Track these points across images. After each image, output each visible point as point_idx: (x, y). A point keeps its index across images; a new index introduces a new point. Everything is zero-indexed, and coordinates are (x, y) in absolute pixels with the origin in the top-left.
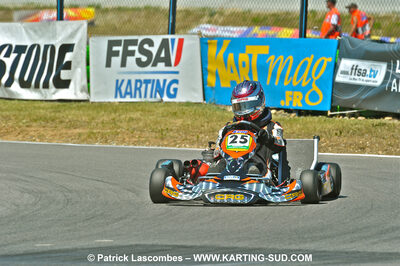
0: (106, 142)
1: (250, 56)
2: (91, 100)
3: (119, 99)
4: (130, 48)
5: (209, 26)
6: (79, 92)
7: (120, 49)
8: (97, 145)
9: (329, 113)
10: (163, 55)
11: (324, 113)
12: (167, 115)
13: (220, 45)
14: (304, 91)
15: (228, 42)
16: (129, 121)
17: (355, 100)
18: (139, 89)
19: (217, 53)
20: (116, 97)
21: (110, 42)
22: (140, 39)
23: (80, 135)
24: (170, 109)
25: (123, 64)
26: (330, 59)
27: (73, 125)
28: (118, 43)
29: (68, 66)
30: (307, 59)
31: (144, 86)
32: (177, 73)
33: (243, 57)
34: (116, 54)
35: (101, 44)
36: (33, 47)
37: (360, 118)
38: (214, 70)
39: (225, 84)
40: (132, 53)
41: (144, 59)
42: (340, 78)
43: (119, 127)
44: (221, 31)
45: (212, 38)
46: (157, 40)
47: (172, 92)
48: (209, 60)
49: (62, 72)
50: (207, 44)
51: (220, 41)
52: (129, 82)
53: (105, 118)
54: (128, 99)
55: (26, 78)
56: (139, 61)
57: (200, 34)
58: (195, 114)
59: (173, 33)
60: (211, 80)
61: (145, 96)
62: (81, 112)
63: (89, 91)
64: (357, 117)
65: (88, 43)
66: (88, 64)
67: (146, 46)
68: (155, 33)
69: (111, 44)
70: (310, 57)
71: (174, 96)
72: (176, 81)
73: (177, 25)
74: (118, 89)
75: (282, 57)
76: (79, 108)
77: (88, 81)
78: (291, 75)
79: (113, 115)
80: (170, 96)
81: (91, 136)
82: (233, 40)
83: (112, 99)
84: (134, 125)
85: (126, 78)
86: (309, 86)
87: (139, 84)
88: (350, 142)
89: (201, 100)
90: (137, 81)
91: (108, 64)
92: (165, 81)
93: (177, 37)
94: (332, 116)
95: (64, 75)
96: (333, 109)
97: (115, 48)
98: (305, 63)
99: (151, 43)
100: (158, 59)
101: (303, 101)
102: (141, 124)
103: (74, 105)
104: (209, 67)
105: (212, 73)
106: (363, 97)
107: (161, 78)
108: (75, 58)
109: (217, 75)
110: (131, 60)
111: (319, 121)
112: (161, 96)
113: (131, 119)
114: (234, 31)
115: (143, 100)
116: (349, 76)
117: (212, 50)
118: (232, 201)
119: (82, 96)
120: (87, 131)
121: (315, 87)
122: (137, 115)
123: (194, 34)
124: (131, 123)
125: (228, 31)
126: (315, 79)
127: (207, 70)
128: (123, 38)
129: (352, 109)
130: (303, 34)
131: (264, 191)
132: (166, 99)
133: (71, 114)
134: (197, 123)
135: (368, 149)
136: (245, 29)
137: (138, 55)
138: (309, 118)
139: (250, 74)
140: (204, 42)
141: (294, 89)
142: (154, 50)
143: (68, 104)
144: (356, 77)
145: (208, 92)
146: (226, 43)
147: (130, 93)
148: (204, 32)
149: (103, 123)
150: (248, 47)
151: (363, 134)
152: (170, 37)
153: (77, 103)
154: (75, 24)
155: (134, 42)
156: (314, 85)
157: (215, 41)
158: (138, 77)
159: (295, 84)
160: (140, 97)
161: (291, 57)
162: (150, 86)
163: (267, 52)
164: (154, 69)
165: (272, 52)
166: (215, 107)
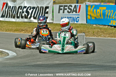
1: (101, 10)
2: (54, 23)
4: (66, 8)
6: (50, 20)
7: (62, 8)
10: (75, 10)
12: (76, 27)
19: (91, 9)
21: (59, 6)
22: (68, 5)
24: (77, 26)
25: (64, 12)
29: (47, 13)
32: (79, 15)
33: (98, 10)
34: (61, 9)
35: (57, 6)
36: (37, 7)
38: (90, 14)
39: (93, 18)
40: (66, 9)
41: (70, 11)
46: (73, 5)
47: (77, 21)
48: (88, 11)
49: (46, 14)
50: (88, 6)
55: (35, 16)
58: (84, 27)
60: (89, 17)
62: (51, 26)
63: (53, 20)
65: (53, 6)
66: (53, 12)
67: (70, 7)
68: (73, 3)
71: (78, 22)
72: (78, 17)
75: (110, 10)
76: (50, 25)
77: (53, 17)
80: (76, 22)
82: (95, 5)
89: (86, 23)
91: (59, 12)
92: (75, 17)
95: (46, 15)
97: (61, 8)
100: (74, 11)
104: (88, 13)
105: (89, 15)
107: (74, 16)
108: (49, 10)
109: (91, 16)
110: (66, 11)
112: (74, 22)
117: (89, 8)
119: (51, 21)
128: (63, 5)
132: (75, 22)
134: (84, 30)
137: (68, 10)
139: (100, 15)
141: (113, 20)
142: (72, 8)
145: (88, 21)
146: (93, 6)
149: (57, 29)
150: (100, 7)
152: (77, 4)
153: (50, 24)
154: (49, 1)
157: (90, 6)
158: (68, 16)
159: (113, 18)
161: (112, 10)
162: (71, 19)
163: (105, 9)
164: (72, 14)
165: (107, 9)
166: (90, 25)
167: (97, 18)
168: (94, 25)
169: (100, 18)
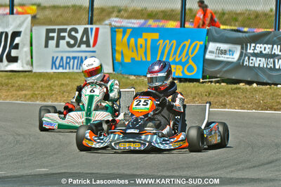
0: (44, 100)
1: (146, 40)
2: (34, 71)
3: (54, 70)
4: (62, 34)
5: (117, 19)
6: (25, 65)
7: (55, 35)
8: (38, 102)
9: (201, 80)
10: (85, 39)
11: (197, 81)
13: (124, 33)
14: (183, 64)
15: (130, 30)
16: (60, 86)
17: (219, 71)
18: (69, 63)
19: (123, 38)
20: (52, 68)
21: (47, 30)
22: (69, 28)
23: (26, 95)
25: (58, 45)
26: (202, 43)
27: (20, 88)
28: (53, 31)
29: (17, 47)
30: (186, 42)
31: (72, 61)
32: (94, 52)
33: (141, 41)
34: (52, 38)
35: (41, 32)
37: (222, 84)
38: (120, 50)
40: (63, 38)
41: (72, 42)
42: (208, 56)
43: (53, 90)
44: (125, 23)
45: (119, 28)
46: (81, 29)
48: (117, 42)
49: (13, 51)
50: (115, 31)
51: (125, 30)
52: (62, 58)
53: (44, 84)
54: (61, 70)
56: (68, 43)
57: (110, 25)
59: (91, 23)
60: (118, 56)
61: (73, 68)
62: (27, 79)
63: (32, 65)
64: (220, 83)
65: (31, 31)
66: (31, 45)
67: (73, 33)
68: (79, 24)
69: (48, 31)
70: (187, 41)
73: (95, 18)
74: (54, 63)
75: (168, 41)
76: (25, 77)
77: (32, 58)
78: (175, 53)
79: (49, 82)
81: (34, 96)
82: (133, 29)
83: (49, 71)
84: (64, 88)
85: (60, 55)
86: (187, 62)
87: (68, 60)
88: (216, 101)
90: (67, 58)
91: (46, 46)
93: (94, 27)
94: (203, 82)
95: (14, 53)
96: (204, 77)
97: (51, 35)
98: (184, 45)
99: (76, 31)
100: (82, 42)
101: (183, 72)
102: (69, 88)
103: (22, 74)
104: (117, 48)
105: (119, 52)
106: (225, 69)
107: (83, 55)
108: (22, 41)
109: (122, 54)
110: (63, 43)
111: (194, 86)
113: (62, 85)
114: (135, 23)
115: (71, 71)
116: (214, 55)
117: (119, 36)
118: (132, 148)
119: (27, 68)
120: (30, 92)
121: (191, 62)
122: (66, 81)
123: (106, 25)
124: (62, 87)
125: (130, 23)
126: (191, 56)
127: (115, 50)
128: (57, 27)
129: (217, 78)
130: (183, 25)
131: (156, 141)
133: (19, 81)
135: (228, 106)
136: (142, 21)
137: (67, 39)
138: (187, 84)
139: (145, 53)
140: (114, 31)
141: (176, 64)
142: (79, 36)
143: (18, 74)
144: (220, 55)
145: (116, 65)
146: (129, 31)
147: (62, 66)
148: (113, 23)
149: (41, 87)
150: (144, 34)
151: (225, 96)
152: (89, 26)
154: (22, 17)
155: (65, 30)
156: (190, 61)
157: (121, 30)
158: (68, 55)
159: (177, 60)
160: (70, 68)
161: (174, 42)
162: (76, 61)
163: (158, 38)
164: (79, 49)
165: (161, 37)
166: (121, 76)
167: (136, 59)
168: (132, 77)
169: (144, 59)
